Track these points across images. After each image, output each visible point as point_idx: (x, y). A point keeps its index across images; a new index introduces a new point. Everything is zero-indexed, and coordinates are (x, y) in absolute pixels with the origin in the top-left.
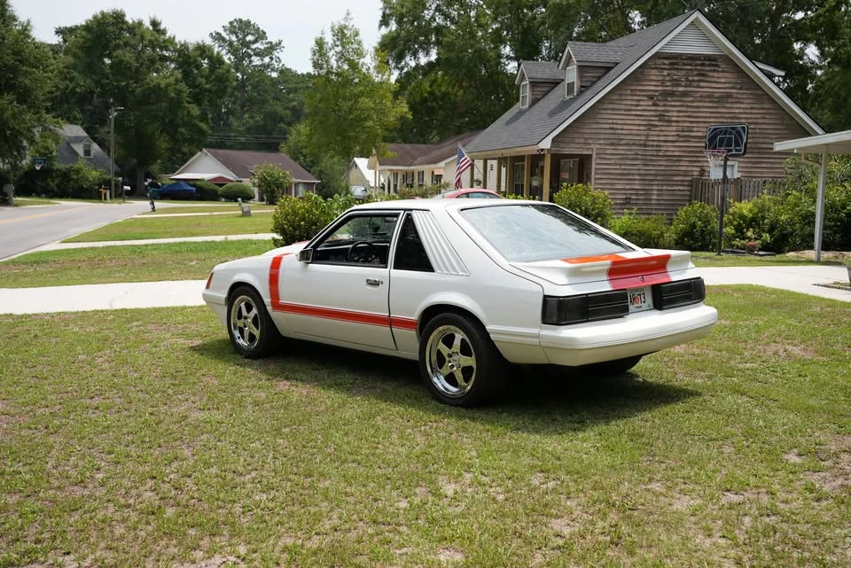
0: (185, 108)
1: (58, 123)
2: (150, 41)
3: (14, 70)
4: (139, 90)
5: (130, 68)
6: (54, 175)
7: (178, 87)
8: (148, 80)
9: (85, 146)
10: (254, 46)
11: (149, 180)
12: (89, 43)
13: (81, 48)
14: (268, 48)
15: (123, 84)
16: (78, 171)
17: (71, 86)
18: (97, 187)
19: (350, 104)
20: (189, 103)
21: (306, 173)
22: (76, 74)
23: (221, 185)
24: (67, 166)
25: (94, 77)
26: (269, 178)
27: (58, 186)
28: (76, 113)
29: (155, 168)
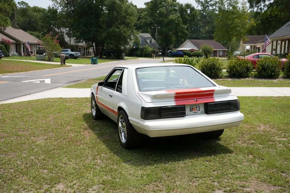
0: (181, 26)
1: (138, 33)
2: (171, 4)
3: (125, 17)
4: (166, 21)
5: (164, 14)
6: (139, 50)
7: (178, 19)
8: (169, 18)
9: (150, 40)
10: (210, 3)
11: (170, 51)
12: (152, 7)
13: (149, 8)
14: (215, 3)
15: (162, 19)
16: (146, 48)
17: (146, 21)
18: (151, 53)
19: (231, 22)
20: (182, 24)
21: (223, 47)
22: (147, 17)
23: (192, 52)
24: (143, 47)
25: (153, 18)
26: (205, 49)
27: (140, 53)
28: (149, 30)
29: (171, 46)
